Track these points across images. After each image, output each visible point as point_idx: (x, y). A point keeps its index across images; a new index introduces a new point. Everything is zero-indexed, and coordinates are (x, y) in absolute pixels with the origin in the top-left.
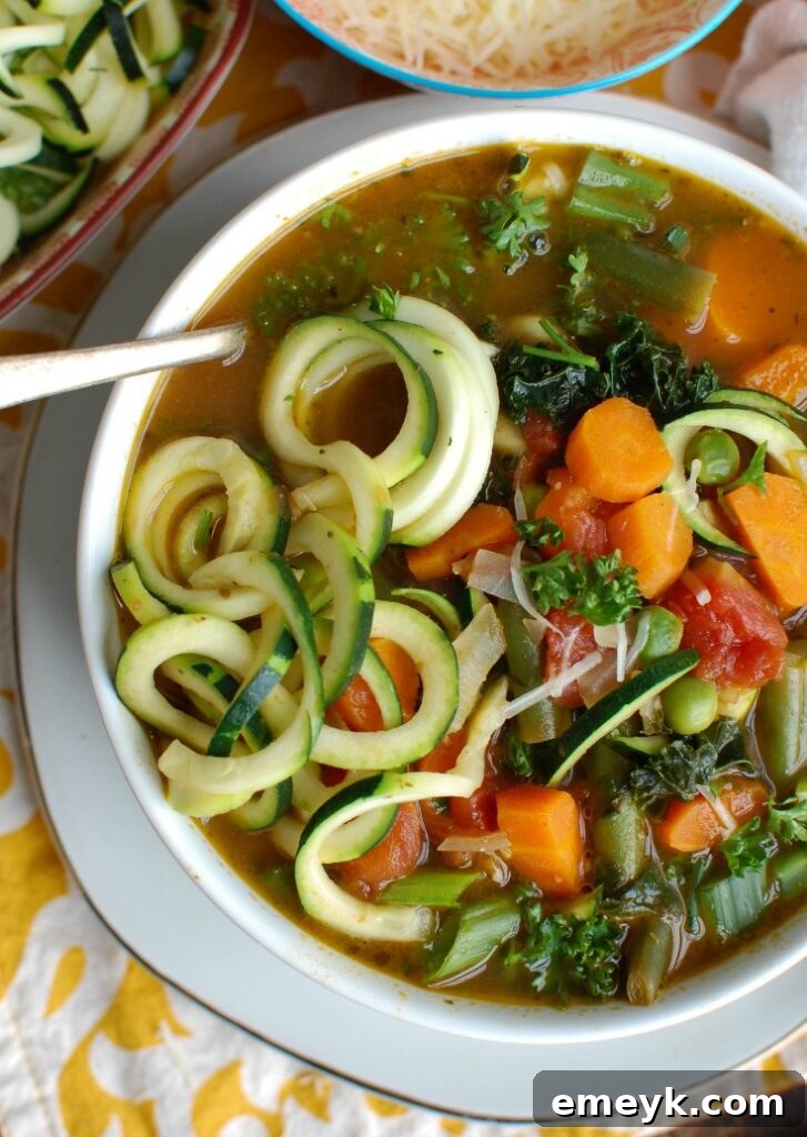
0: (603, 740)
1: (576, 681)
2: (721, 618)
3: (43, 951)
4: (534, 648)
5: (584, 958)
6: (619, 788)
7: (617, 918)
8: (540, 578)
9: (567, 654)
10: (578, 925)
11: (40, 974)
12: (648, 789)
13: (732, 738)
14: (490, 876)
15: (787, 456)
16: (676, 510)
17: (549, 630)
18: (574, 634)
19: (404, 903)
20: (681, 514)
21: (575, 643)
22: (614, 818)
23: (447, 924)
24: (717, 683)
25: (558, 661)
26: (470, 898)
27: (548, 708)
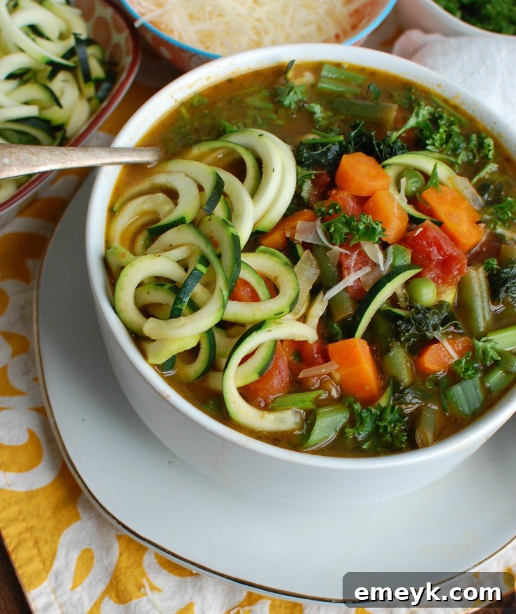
0: (379, 312)
1: (359, 278)
2: (429, 245)
3: (68, 552)
4: (334, 269)
5: (389, 429)
6: (391, 339)
7: (404, 406)
8: (333, 225)
9: (353, 265)
10: (383, 410)
11: (67, 564)
12: (408, 331)
13: (447, 314)
14: (330, 393)
15: (449, 179)
16: (396, 203)
17: (341, 253)
18: (355, 256)
19: (284, 408)
20: (399, 205)
21: (356, 260)
22: (391, 354)
23: (309, 419)
24: (434, 281)
25: (348, 269)
26: (319, 404)
27: (346, 295)
